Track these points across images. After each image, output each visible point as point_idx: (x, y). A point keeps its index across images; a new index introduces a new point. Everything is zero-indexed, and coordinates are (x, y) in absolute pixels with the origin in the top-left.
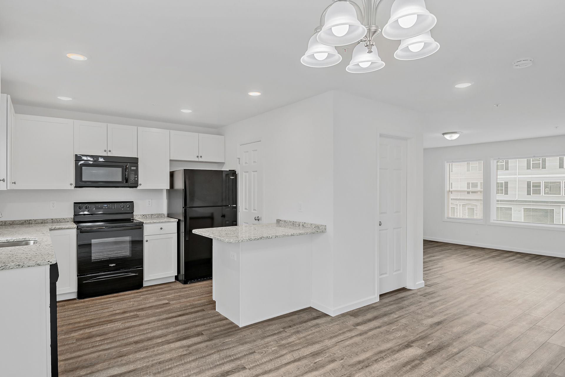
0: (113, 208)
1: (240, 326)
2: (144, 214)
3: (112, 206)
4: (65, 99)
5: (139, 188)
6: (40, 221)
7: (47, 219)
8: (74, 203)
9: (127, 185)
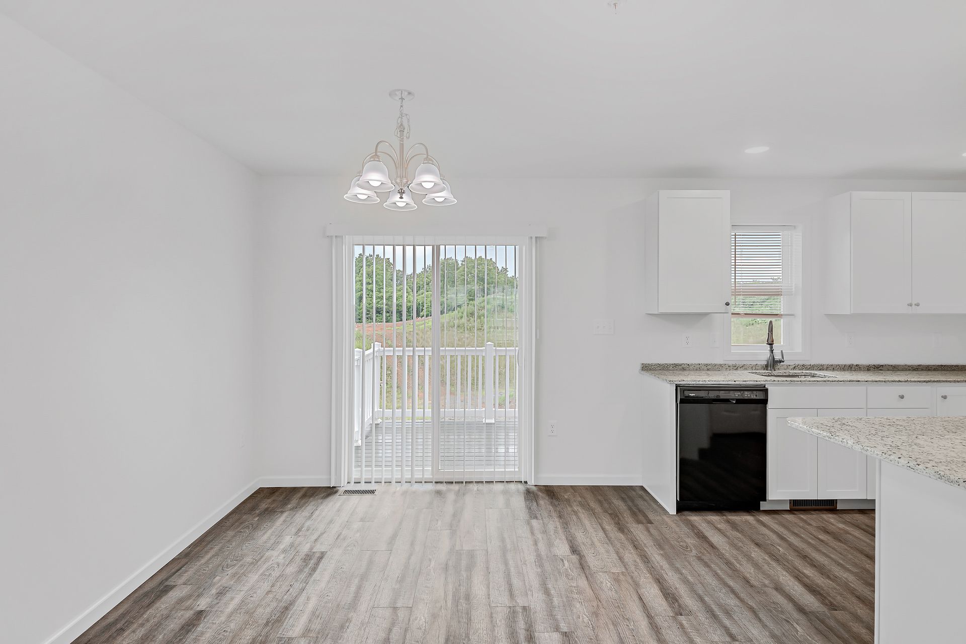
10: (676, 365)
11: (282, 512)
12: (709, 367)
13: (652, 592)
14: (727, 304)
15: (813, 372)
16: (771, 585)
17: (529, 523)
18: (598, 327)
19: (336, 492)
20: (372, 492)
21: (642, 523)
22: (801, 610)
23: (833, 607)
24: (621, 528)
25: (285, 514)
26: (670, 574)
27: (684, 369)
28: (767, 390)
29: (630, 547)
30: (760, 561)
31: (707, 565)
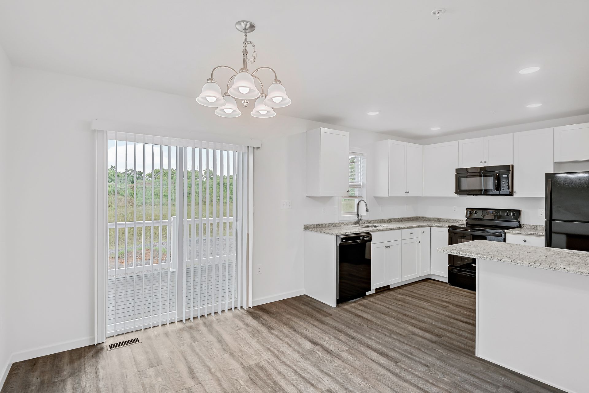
0: (498, 215)
1: (476, 355)
2: (533, 225)
3: (497, 213)
4: (435, 129)
5: (515, 195)
6: (446, 220)
7: (450, 219)
8: (467, 208)
9: (498, 192)
10: (320, 225)
11: (64, 381)
12: (334, 225)
13: (374, 355)
14: (349, 191)
15: (374, 224)
16: (411, 334)
17: (272, 334)
18: (284, 204)
19: (102, 349)
20: (136, 340)
21: (328, 316)
22: (432, 342)
23: (440, 336)
24: (322, 322)
25: (69, 382)
26: (369, 341)
27: (323, 227)
28: (371, 235)
29: (338, 333)
30: (393, 322)
31: (378, 332)
